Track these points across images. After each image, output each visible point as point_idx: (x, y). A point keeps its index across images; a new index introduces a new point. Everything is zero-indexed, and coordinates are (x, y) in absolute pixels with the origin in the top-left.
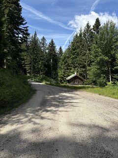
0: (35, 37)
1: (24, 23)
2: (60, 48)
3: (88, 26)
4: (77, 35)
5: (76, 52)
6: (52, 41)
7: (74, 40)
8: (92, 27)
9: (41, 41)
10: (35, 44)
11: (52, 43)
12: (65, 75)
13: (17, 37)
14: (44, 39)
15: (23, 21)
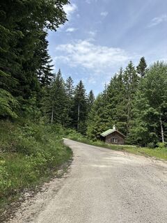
0: (58, 77)
1: (48, 60)
2: (91, 92)
3: (130, 66)
4: (115, 78)
5: (113, 100)
6: (81, 83)
7: (111, 84)
8: (136, 69)
9: (66, 83)
10: (58, 86)
11: (81, 86)
12: (99, 130)
14: (70, 80)
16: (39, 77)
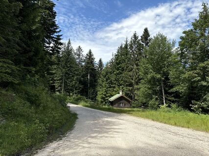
0: (68, 46)
1: (57, 30)
2: (100, 61)
3: (135, 37)
4: (121, 47)
5: (120, 67)
6: (90, 52)
7: (118, 52)
8: (140, 38)
9: (76, 51)
10: (69, 55)
11: (90, 55)
12: (107, 95)
13: (47, 47)
14: (79, 49)
15: (57, 29)
16: (49, 47)
